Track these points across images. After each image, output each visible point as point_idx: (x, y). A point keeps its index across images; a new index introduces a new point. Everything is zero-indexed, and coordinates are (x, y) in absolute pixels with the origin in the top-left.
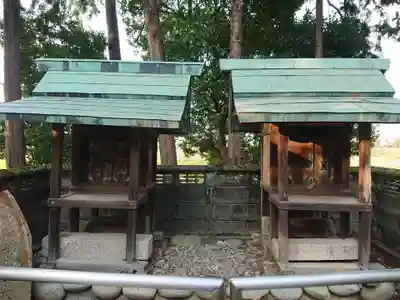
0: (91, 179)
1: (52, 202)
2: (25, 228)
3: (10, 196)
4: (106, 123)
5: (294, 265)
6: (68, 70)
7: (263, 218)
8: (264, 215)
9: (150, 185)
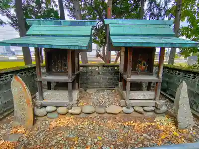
0: (54, 70)
1: (38, 79)
2: (27, 90)
3: (19, 78)
4: (55, 47)
5: (132, 101)
6: (40, 25)
7: (120, 83)
8: (121, 82)
9: (77, 72)
